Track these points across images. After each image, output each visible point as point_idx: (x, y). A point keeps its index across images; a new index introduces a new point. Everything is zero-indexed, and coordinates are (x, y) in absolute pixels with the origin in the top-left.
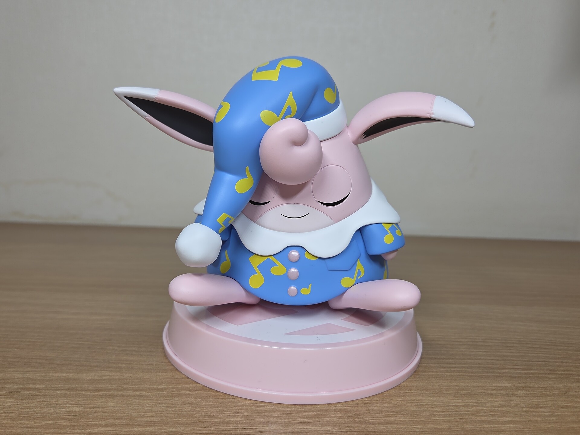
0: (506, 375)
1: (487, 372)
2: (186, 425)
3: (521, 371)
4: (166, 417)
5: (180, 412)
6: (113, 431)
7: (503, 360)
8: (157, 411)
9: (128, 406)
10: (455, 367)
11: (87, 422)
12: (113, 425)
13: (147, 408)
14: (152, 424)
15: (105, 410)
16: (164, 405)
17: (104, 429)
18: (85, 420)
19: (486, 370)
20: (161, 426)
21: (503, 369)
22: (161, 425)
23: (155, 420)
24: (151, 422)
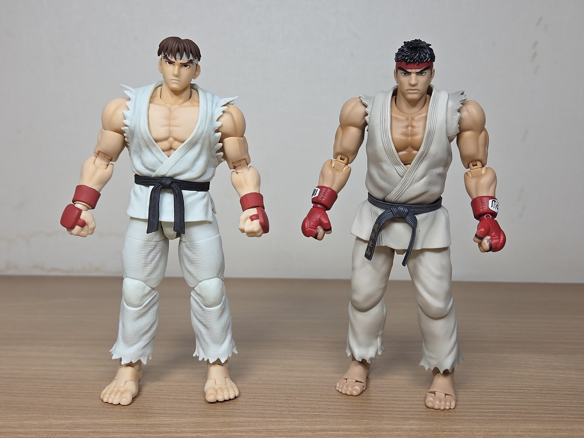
0: (537, 419)
1: (519, 417)
3: (552, 416)
7: (536, 406)
10: (488, 412)
19: (517, 415)
21: (535, 414)
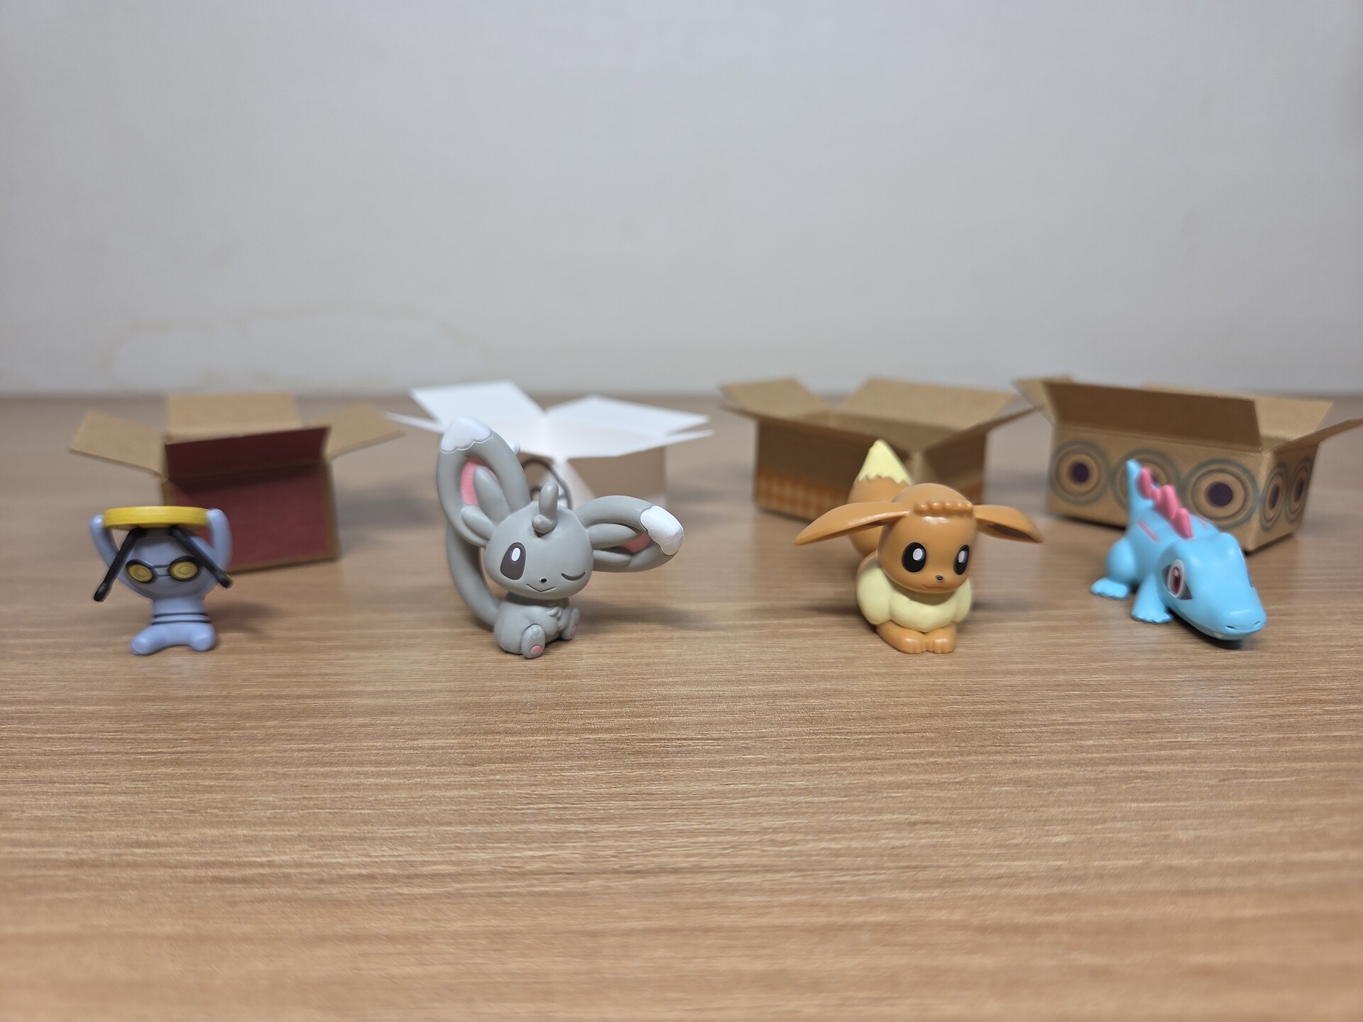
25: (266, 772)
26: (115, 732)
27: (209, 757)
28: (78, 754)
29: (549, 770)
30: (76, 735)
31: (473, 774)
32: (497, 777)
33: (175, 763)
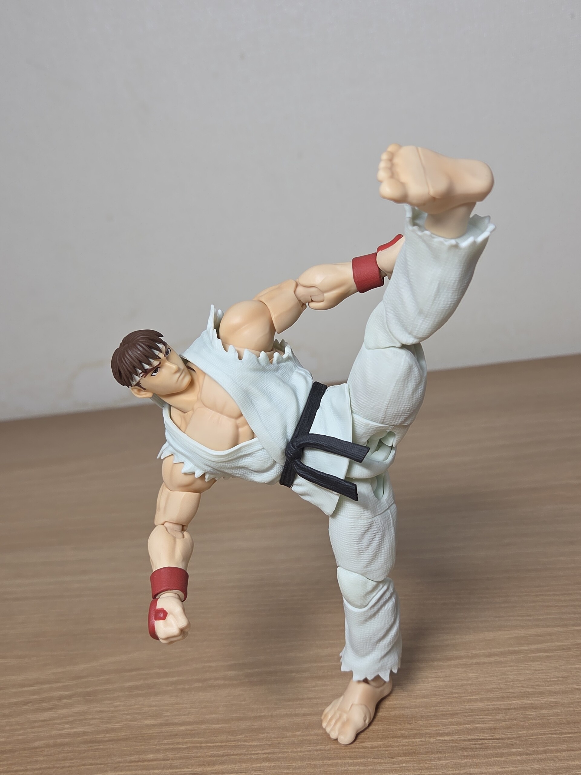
2: (563, 693)
4: (538, 686)
5: (548, 678)
6: (492, 705)
8: (525, 680)
9: (491, 676)
11: (461, 697)
12: (488, 699)
13: (512, 677)
14: (527, 695)
15: (470, 682)
16: (528, 672)
17: (483, 704)
18: (457, 695)
20: (538, 697)
22: (536, 695)
23: (527, 690)
24: (525, 692)
25: (307, 764)
26: (235, 741)
27: (280, 755)
28: (226, 756)
29: (426, 760)
30: (219, 744)
31: (394, 763)
32: (404, 765)
33: (267, 760)
